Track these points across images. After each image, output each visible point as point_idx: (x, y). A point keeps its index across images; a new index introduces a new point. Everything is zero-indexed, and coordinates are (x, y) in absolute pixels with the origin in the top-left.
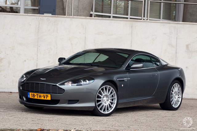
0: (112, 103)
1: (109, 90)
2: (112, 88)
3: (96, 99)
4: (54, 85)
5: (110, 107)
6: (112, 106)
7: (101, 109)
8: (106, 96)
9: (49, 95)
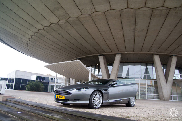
0: (100, 101)
1: (98, 95)
2: (99, 94)
3: (93, 101)
4: (66, 91)
5: (99, 103)
6: (100, 102)
7: (95, 106)
8: (97, 98)
9: (64, 96)
